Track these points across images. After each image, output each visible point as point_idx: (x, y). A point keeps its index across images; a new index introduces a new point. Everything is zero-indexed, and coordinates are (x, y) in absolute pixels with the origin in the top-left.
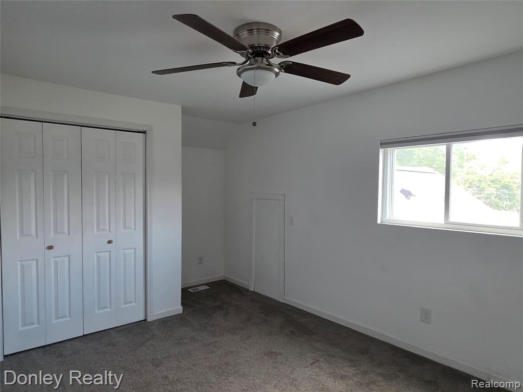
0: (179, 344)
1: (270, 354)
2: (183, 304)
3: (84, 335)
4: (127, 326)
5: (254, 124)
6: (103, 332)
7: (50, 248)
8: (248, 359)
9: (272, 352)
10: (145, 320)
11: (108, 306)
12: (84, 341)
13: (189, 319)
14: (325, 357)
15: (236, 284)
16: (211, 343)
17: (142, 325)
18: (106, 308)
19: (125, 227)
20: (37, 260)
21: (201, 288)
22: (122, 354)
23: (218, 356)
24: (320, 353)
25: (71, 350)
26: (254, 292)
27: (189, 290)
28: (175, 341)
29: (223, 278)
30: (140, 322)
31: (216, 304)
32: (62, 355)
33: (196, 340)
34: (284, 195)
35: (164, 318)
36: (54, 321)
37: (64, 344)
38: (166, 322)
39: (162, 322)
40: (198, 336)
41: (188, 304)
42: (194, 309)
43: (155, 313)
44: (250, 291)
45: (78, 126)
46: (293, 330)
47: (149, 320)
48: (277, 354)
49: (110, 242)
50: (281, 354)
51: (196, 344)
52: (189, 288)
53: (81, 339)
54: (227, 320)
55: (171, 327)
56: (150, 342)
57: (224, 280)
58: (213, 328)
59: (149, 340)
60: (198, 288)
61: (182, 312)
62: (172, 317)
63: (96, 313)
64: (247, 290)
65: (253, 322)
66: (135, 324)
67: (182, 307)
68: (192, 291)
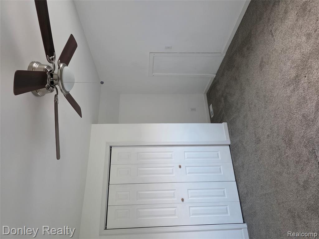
0: (247, 126)
1: (261, 66)
2: (221, 122)
3: (236, 181)
4: (232, 156)
5: (102, 83)
6: (235, 170)
7: (183, 200)
8: (263, 82)
9: (260, 65)
10: (229, 145)
11: (219, 167)
12: (239, 181)
13: (231, 118)
14: (269, 25)
15: (210, 86)
16: (249, 106)
17: (233, 148)
18: (220, 168)
19: (171, 158)
20: (190, 207)
21: (211, 110)
22: (250, 161)
23: (258, 102)
24: (265, 29)
25: (244, 188)
26: (216, 74)
27: (212, 117)
28: (245, 129)
29: (206, 95)
30: (231, 149)
31: (223, 101)
32: (247, 194)
33: (246, 115)
34: (150, 53)
35: (229, 134)
36: (226, 197)
37: (240, 192)
38: (232, 133)
39: (232, 135)
40: (243, 114)
41: (221, 118)
42: (225, 115)
43: (226, 140)
44: (215, 77)
45: (109, 186)
46: (246, 48)
47: (229, 143)
48: (262, 62)
49: (180, 167)
50: (262, 58)
51: (249, 116)
52: (211, 117)
53: (238, 183)
54: (234, 94)
55: (235, 130)
56: (244, 144)
57: (207, 94)
58: (239, 104)
59: (242, 144)
60: (211, 111)
61: (226, 123)
62: (229, 129)
63: (223, 174)
64: (215, 79)
65: (237, 77)
66: (231, 152)
67: (223, 123)
68: (213, 115)
